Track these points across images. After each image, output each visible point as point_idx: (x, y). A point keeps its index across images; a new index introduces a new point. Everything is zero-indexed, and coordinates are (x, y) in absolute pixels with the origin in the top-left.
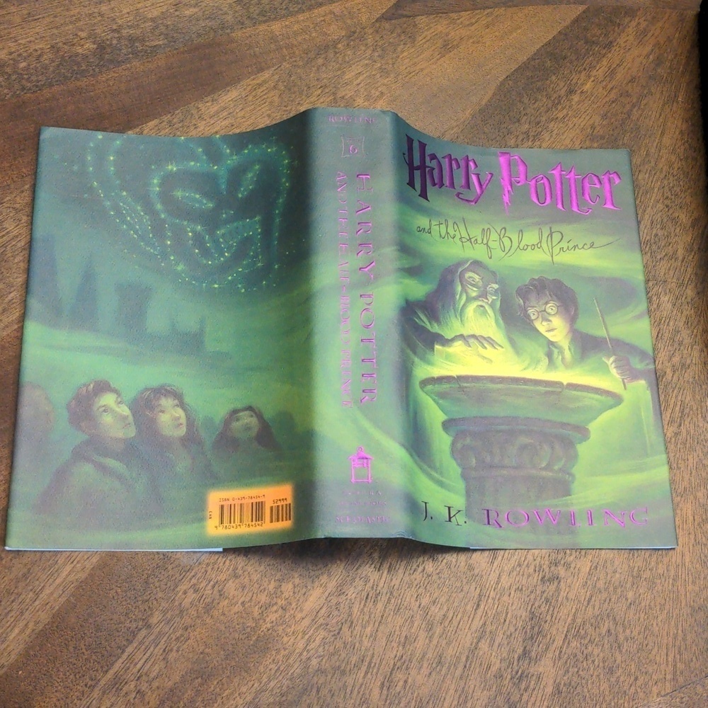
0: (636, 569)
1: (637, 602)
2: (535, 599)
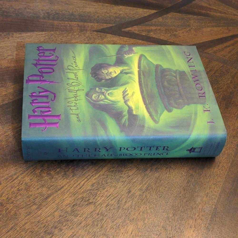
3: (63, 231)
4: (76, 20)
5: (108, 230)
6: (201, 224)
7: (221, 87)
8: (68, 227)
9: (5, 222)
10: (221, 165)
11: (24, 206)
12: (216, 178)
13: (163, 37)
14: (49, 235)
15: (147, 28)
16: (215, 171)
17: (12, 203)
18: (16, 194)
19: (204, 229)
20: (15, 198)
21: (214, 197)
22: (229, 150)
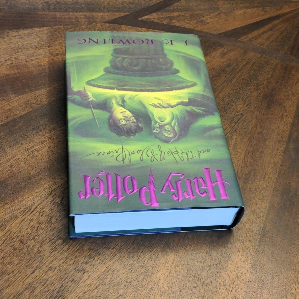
0: (130, 278)
1: (124, 296)
2: (67, 278)
3: (95, 267)
4: (82, 10)
5: (146, 261)
6: (249, 246)
7: (260, 83)
8: (101, 261)
9: (28, 262)
10: (266, 176)
11: (47, 242)
12: (263, 191)
13: (189, 25)
14: (80, 272)
15: (169, 15)
16: (260, 184)
17: (34, 238)
18: (36, 228)
19: (253, 251)
20: (36, 233)
21: (261, 214)
22: (275, 159)
